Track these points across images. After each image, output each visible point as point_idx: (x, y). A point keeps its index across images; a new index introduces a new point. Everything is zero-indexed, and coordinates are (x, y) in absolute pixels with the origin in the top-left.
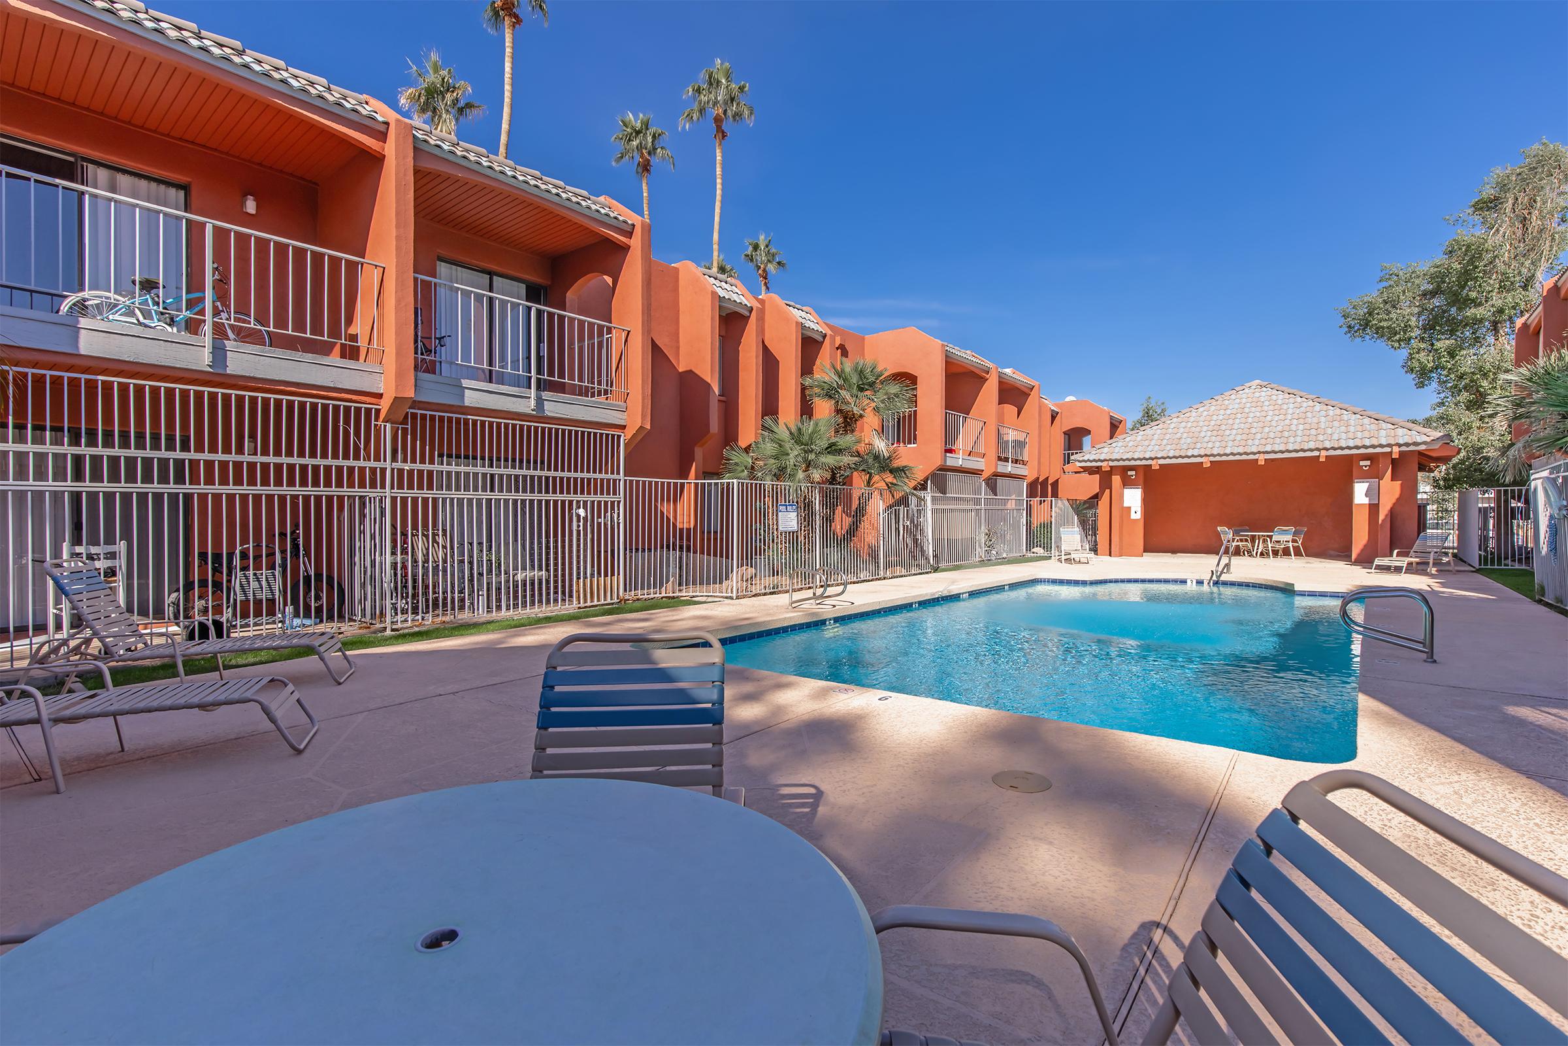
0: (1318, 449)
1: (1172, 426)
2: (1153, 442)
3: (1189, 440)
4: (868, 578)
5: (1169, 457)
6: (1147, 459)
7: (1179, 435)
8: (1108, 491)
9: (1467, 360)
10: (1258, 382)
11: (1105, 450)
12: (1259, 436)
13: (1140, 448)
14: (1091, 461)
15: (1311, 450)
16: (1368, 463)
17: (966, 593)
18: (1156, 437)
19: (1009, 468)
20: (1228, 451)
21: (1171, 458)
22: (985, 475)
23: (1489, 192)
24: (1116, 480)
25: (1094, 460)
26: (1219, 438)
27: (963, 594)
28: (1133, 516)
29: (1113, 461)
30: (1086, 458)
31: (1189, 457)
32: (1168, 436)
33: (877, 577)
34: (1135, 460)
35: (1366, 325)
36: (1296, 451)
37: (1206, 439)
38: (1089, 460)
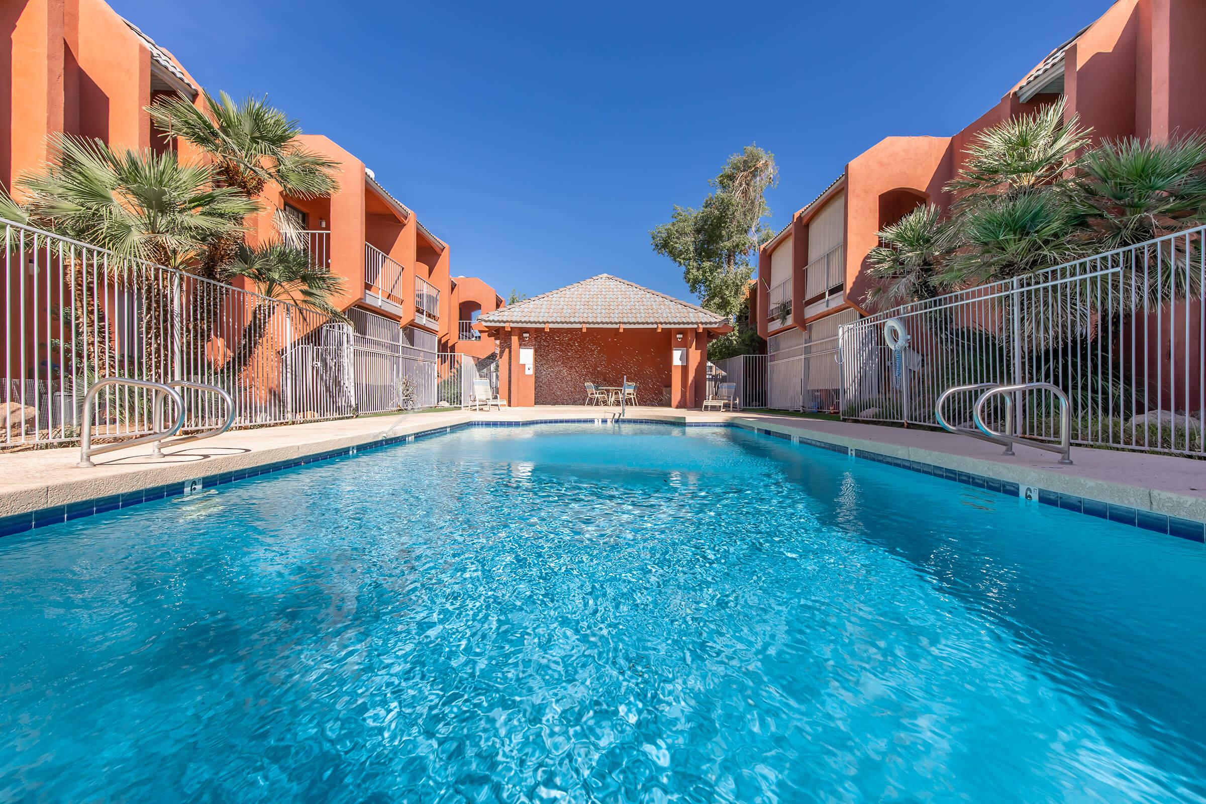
0: (656, 323)
1: (554, 299)
2: (543, 310)
3: (569, 311)
4: (268, 422)
5: (557, 322)
6: (540, 323)
7: (561, 307)
8: (507, 350)
9: (720, 276)
10: (605, 275)
11: (506, 313)
12: (616, 311)
13: (533, 314)
14: (495, 322)
15: (652, 323)
16: (681, 336)
17: (411, 435)
18: (544, 306)
19: (423, 320)
20: (599, 320)
21: (559, 323)
22: (404, 322)
23: (728, 170)
24: (515, 340)
25: (499, 321)
26: (590, 311)
27: (409, 436)
28: (528, 372)
29: (513, 322)
30: (491, 318)
31: (572, 323)
32: (553, 307)
33: (282, 421)
34: (531, 323)
35: (665, 245)
36: (643, 323)
37: (582, 311)
38: (493, 321)
